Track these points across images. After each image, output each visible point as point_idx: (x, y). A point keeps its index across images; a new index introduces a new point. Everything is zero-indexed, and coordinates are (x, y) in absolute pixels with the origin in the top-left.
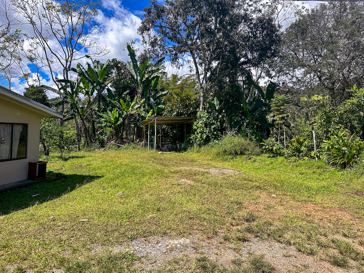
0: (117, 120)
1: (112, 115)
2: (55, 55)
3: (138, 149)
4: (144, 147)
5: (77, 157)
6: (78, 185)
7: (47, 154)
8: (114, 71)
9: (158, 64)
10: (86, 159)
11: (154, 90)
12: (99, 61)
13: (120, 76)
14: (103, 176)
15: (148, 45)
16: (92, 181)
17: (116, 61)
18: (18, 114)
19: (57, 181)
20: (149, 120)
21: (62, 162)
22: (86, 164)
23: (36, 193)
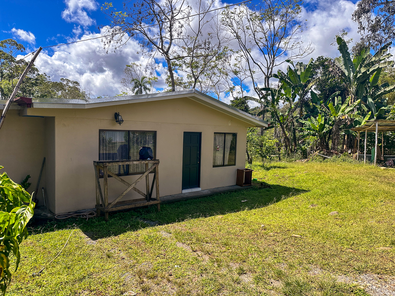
0: (322, 127)
1: (317, 122)
2: (257, 64)
3: (350, 163)
4: (359, 159)
5: (279, 167)
6: (283, 197)
7: (250, 162)
8: (320, 71)
9: (381, 52)
10: (288, 169)
11: (374, 87)
12: (302, 63)
13: (326, 75)
14: (309, 191)
15: (366, 31)
16: (298, 194)
17: (323, 58)
18: (230, 124)
19: (261, 190)
20: (367, 125)
21: (265, 171)
22: (289, 175)
23: (245, 199)
